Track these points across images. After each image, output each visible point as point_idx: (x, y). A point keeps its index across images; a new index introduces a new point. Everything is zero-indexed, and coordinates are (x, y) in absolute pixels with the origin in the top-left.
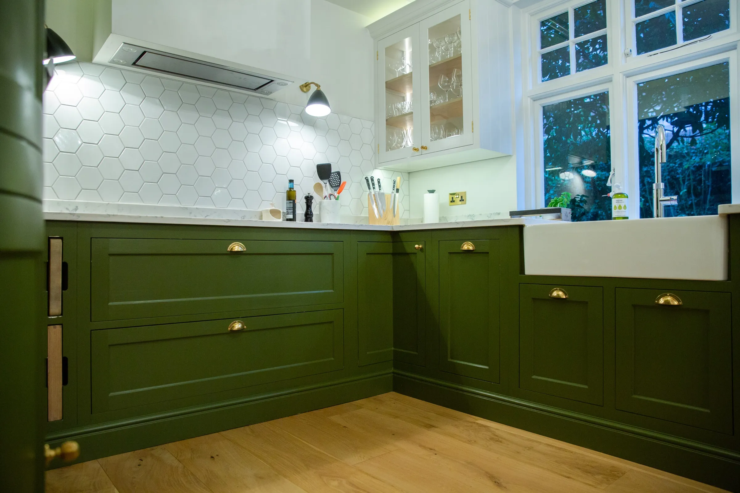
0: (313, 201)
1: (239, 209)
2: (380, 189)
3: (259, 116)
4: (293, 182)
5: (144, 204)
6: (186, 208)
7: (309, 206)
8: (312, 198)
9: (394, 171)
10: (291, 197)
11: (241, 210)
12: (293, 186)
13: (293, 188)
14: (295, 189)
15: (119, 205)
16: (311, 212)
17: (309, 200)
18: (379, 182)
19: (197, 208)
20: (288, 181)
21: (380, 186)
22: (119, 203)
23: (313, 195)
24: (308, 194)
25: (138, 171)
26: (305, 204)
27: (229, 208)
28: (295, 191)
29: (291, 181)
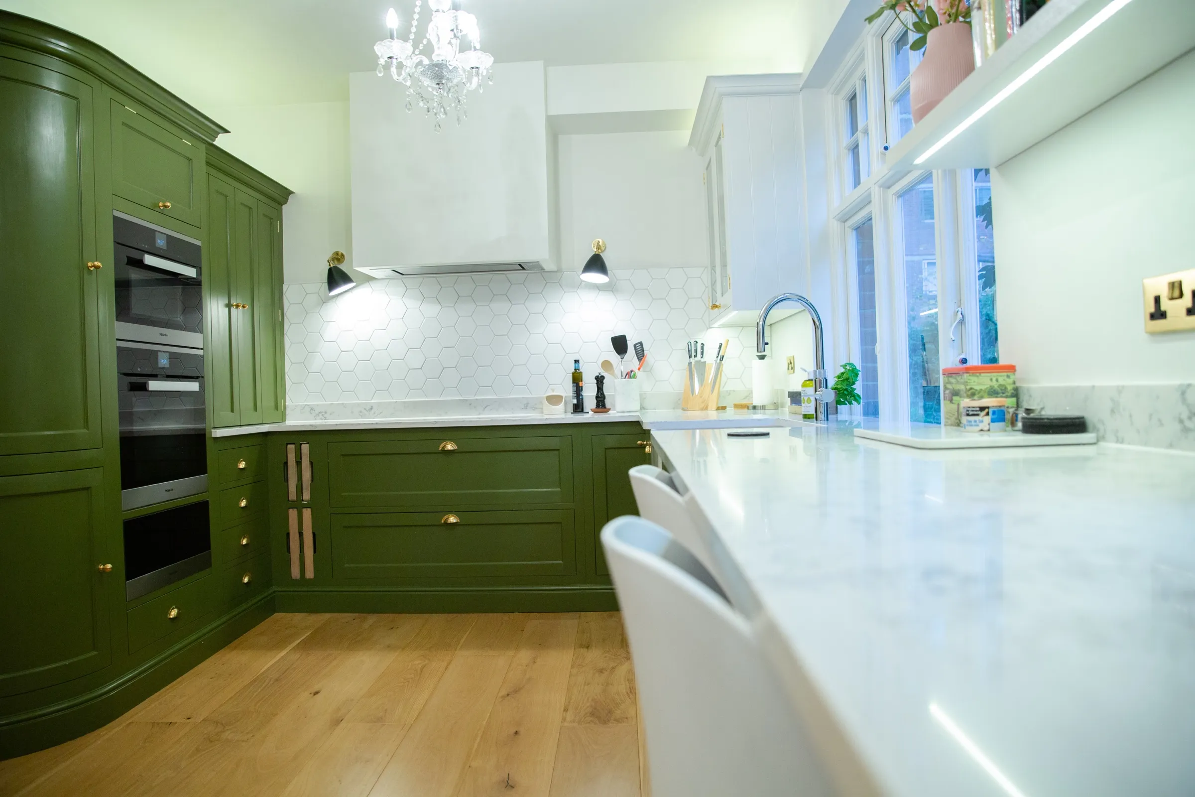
0: (604, 381)
1: (521, 396)
2: (701, 357)
3: (541, 293)
4: (579, 362)
5: (427, 399)
6: (466, 400)
7: (600, 388)
8: (603, 377)
9: (743, 327)
10: (577, 379)
11: (523, 398)
12: (579, 366)
13: (579, 370)
14: (581, 370)
15: (405, 402)
16: (603, 394)
17: (600, 380)
18: (702, 348)
19: (476, 399)
20: (574, 362)
21: (702, 353)
22: (406, 400)
23: (604, 375)
24: (598, 374)
25: (421, 369)
26: (596, 385)
27: (511, 397)
28: (581, 372)
29: (577, 362)
